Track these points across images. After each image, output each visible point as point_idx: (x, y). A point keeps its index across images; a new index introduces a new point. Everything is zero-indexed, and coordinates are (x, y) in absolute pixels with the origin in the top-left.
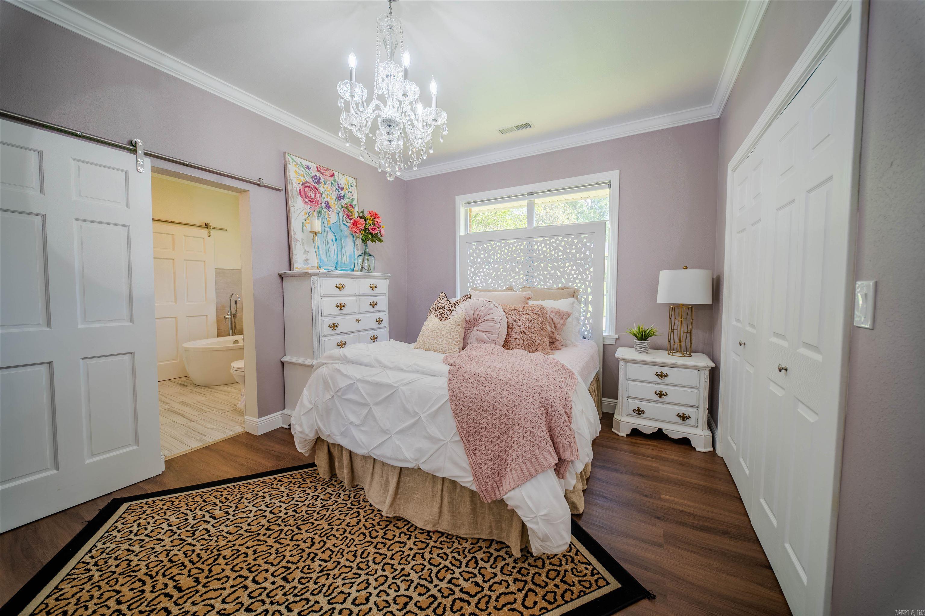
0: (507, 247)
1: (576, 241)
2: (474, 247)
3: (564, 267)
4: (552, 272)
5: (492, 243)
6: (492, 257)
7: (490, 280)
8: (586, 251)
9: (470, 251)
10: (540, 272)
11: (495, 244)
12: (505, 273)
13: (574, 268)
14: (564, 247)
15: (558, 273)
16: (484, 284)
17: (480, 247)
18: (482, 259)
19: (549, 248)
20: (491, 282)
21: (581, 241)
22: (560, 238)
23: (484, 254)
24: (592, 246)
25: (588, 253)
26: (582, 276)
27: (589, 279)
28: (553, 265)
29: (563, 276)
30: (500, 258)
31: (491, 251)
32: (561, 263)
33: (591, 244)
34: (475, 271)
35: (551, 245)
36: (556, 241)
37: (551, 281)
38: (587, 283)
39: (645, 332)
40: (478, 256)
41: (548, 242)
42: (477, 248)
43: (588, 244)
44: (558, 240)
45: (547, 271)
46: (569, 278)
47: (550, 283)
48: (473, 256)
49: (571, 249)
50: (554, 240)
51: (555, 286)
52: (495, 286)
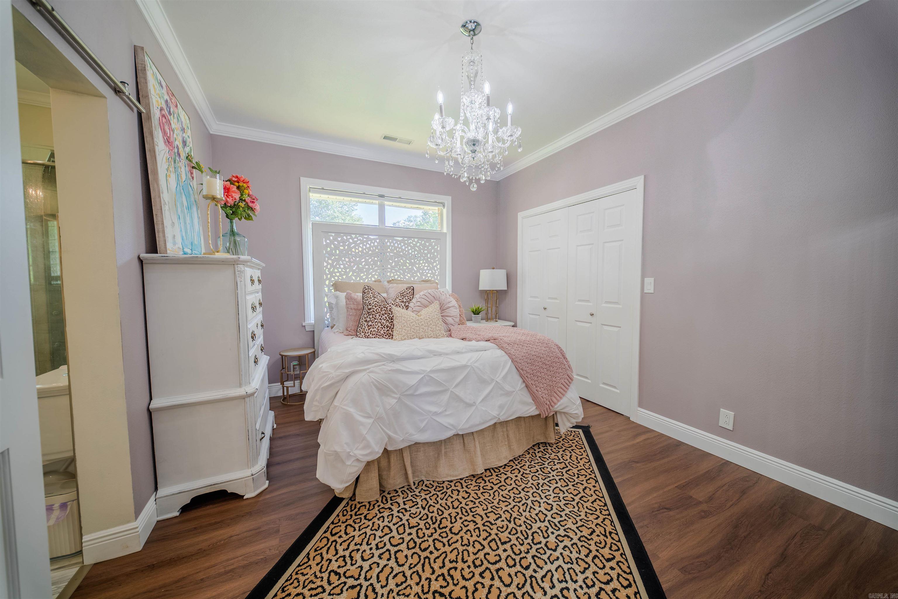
0: (369, 242)
1: (427, 244)
2: (331, 238)
3: (419, 264)
4: (410, 267)
5: (353, 236)
6: (353, 250)
7: (351, 273)
8: (434, 252)
9: (326, 241)
10: (400, 267)
11: (356, 237)
12: (367, 267)
13: (427, 265)
14: (418, 247)
15: (415, 268)
16: (344, 277)
17: (339, 239)
18: (341, 251)
19: (407, 247)
20: (352, 275)
21: (430, 245)
22: (416, 240)
23: (344, 246)
24: (439, 249)
25: (436, 254)
26: (432, 272)
27: (437, 274)
28: (411, 262)
29: (418, 271)
30: (362, 252)
31: (352, 243)
32: (417, 260)
33: (438, 248)
34: (333, 263)
35: (409, 244)
36: (413, 242)
37: (409, 275)
38: (436, 277)
39: (479, 308)
40: (337, 248)
41: (406, 242)
42: (335, 239)
43: (436, 247)
44: (414, 241)
45: (406, 266)
46: (423, 273)
47: (408, 276)
48: (331, 247)
49: (424, 250)
50: (411, 241)
51: (412, 279)
52: (356, 278)
